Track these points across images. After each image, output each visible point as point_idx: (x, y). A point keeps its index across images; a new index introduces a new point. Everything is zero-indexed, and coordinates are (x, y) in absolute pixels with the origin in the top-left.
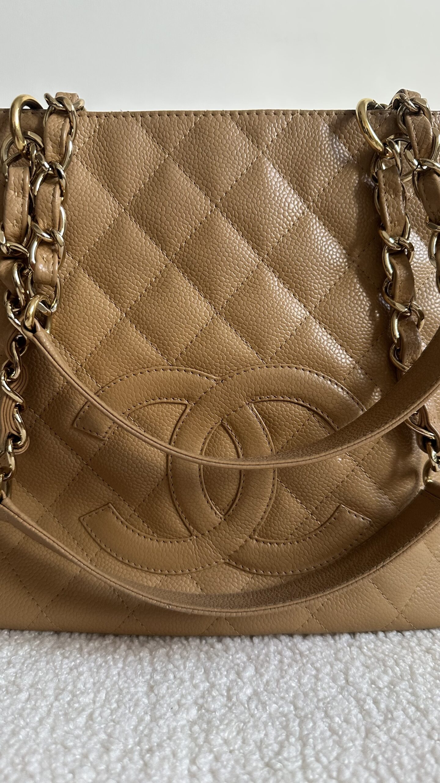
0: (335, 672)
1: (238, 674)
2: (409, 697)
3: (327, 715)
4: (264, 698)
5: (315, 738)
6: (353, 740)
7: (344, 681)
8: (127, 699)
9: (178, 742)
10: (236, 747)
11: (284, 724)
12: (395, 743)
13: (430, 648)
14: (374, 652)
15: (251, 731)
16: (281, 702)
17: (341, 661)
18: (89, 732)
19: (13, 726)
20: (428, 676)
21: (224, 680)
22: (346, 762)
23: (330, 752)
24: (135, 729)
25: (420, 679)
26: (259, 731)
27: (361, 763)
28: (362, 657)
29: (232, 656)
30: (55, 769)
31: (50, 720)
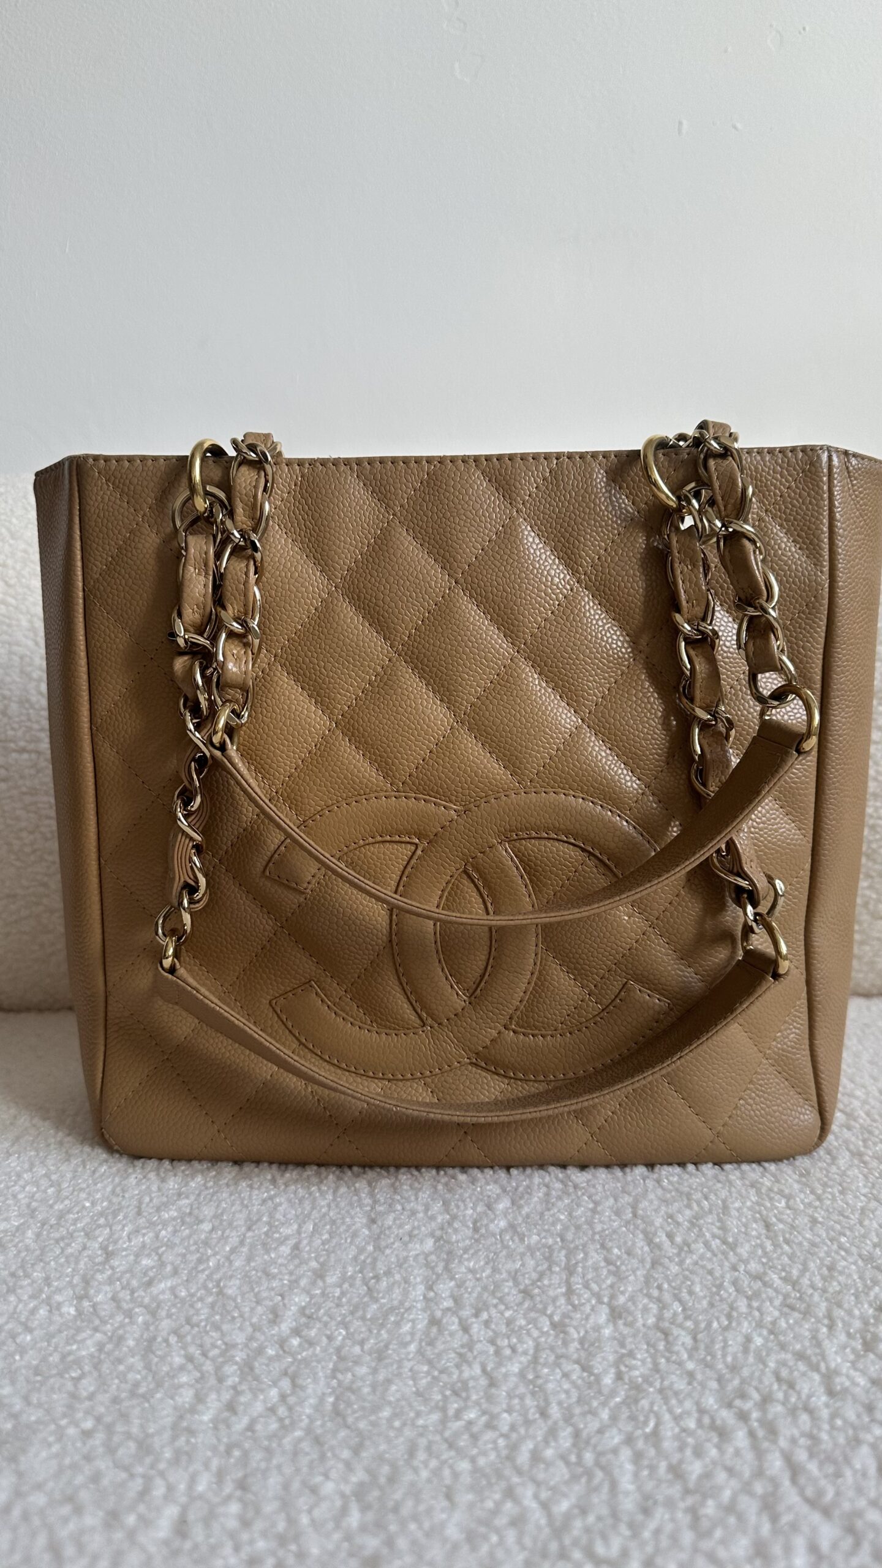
0: (619, 1205)
1: (489, 1207)
2: (715, 1230)
3: (603, 1246)
4: (523, 1229)
5: (584, 1268)
6: (634, 1271)
7: (631, 1215)
8: (341, 1230)
9: (410, 1269)
10: (484, 1275)
11: (547, 1254)
12: (687, 1273)
13: (757, 1182)
14: (677, 1185)
15: (504, 1260)
16: (543, 1234)
17: (629, 1194)
18: (297, 1261)
19: (198, 1255)
20: (745, 1210)
21: (470, 1212)
22: (622, 1289)
23: (604, 1281)
24: (355, 1258)
25: (734, 1213)
26: (514, 1261)
27: (641, 1290)
28: (659, 1192)
29: (481, 1187)
30: (259, 1292)
31: (245, 1249)
